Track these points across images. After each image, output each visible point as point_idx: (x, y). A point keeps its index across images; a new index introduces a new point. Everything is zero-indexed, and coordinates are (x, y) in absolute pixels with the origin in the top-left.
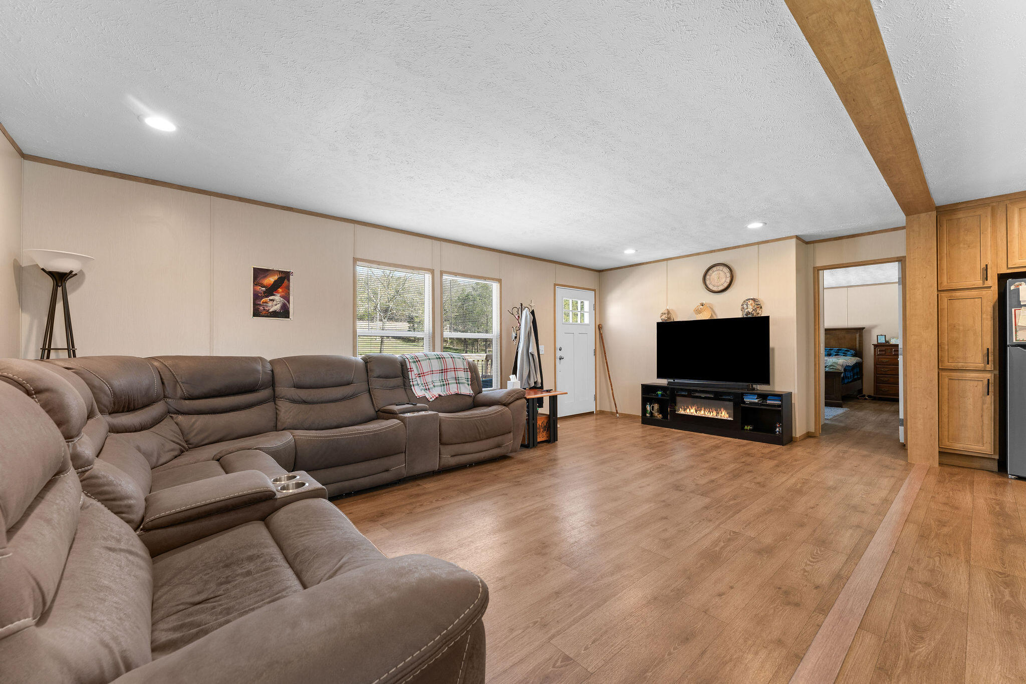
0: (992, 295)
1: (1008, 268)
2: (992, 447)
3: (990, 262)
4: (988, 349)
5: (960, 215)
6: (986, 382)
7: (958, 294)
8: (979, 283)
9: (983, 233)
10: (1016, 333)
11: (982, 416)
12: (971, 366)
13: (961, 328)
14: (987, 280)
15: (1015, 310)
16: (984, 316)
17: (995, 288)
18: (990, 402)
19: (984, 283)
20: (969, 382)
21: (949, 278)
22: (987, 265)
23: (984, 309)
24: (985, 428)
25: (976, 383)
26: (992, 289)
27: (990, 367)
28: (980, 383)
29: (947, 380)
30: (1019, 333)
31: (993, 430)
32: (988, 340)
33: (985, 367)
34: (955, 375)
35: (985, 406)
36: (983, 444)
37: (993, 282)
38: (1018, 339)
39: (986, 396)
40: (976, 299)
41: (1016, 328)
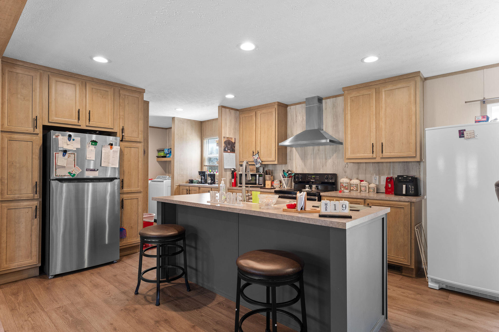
0: (39, 140)
1: (49, 122)
2: (37, 258)
3: (38, 114)
4: (36, 182)
5: (19, 70)
6: (34, 208)
7: (16, 136)
8: (31, 130)
9: (34, 91)
10: (56, 170)
11: (31, 236)
12: (24, 196)
13: (18, 165)
14: (36, 128)
15: (55, 153)
16: (34, 156)
17: (41, 135)
18: (36, 224)
19: (34, 131)
20: (23, 209)
21: (9, 122)
22: (37, 117)
23: (34, 151)
24: (33, 244)
25: (26, 210)
26: (39, 135)
27: (37, 196)
28: (30, 209)
29: (6, 210)
30: (57, 170)
31: (38, 244)
32: (36, 176)
33: (34, 196)
34: (12, 204)
35: (34, 227)
36: (31, 258)
37: (39, 130)
38: (57, 175)
39: (34, 219)
40: (29, 142)
41: (56, 167)
